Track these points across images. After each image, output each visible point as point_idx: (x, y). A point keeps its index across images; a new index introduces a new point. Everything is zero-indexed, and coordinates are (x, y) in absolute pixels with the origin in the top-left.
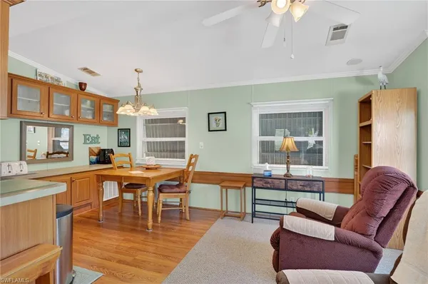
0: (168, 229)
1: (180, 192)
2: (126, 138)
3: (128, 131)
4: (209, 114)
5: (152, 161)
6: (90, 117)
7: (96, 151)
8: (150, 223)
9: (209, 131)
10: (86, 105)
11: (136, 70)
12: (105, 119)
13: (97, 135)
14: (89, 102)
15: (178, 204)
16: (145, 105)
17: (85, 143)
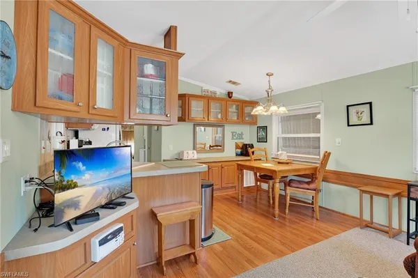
0: (294, 222)
1: (308, 189)
2: (264, 134)
3: (265, 128)
4: (348, 106)
5: (284, 156)
6: (235, 118)
7: (241, 146)
8: (277, 211)
9: (348, 125)
10: (233, 109)
11: (267, 75)
12: (247, 119)
13: (242, 133)
14: (234, 106)
15: (311, 202)
16: (274, 104)
17: (233, 139)
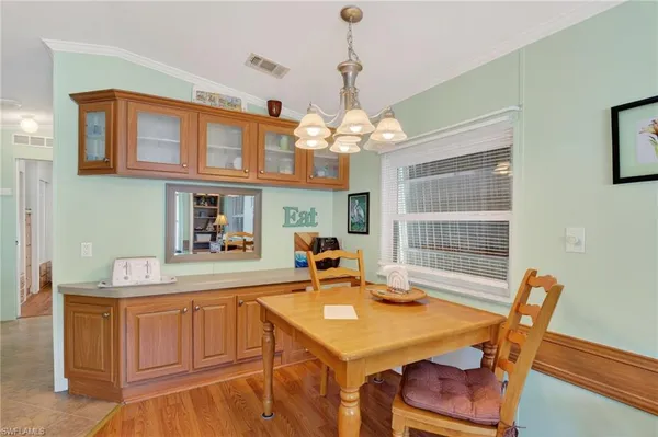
2: (362, 213)
3: (364, 198)
5: (399, 279)
7: (308, 241)
9: (617, 179)
12: (320, 175)
13: (312, 209)
14: (284, 140)
17: (287, 225)
